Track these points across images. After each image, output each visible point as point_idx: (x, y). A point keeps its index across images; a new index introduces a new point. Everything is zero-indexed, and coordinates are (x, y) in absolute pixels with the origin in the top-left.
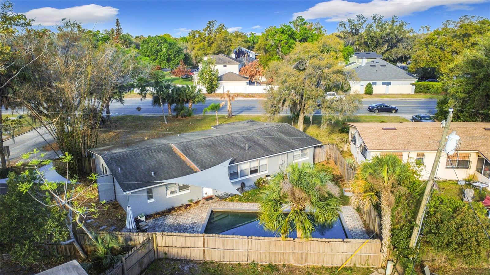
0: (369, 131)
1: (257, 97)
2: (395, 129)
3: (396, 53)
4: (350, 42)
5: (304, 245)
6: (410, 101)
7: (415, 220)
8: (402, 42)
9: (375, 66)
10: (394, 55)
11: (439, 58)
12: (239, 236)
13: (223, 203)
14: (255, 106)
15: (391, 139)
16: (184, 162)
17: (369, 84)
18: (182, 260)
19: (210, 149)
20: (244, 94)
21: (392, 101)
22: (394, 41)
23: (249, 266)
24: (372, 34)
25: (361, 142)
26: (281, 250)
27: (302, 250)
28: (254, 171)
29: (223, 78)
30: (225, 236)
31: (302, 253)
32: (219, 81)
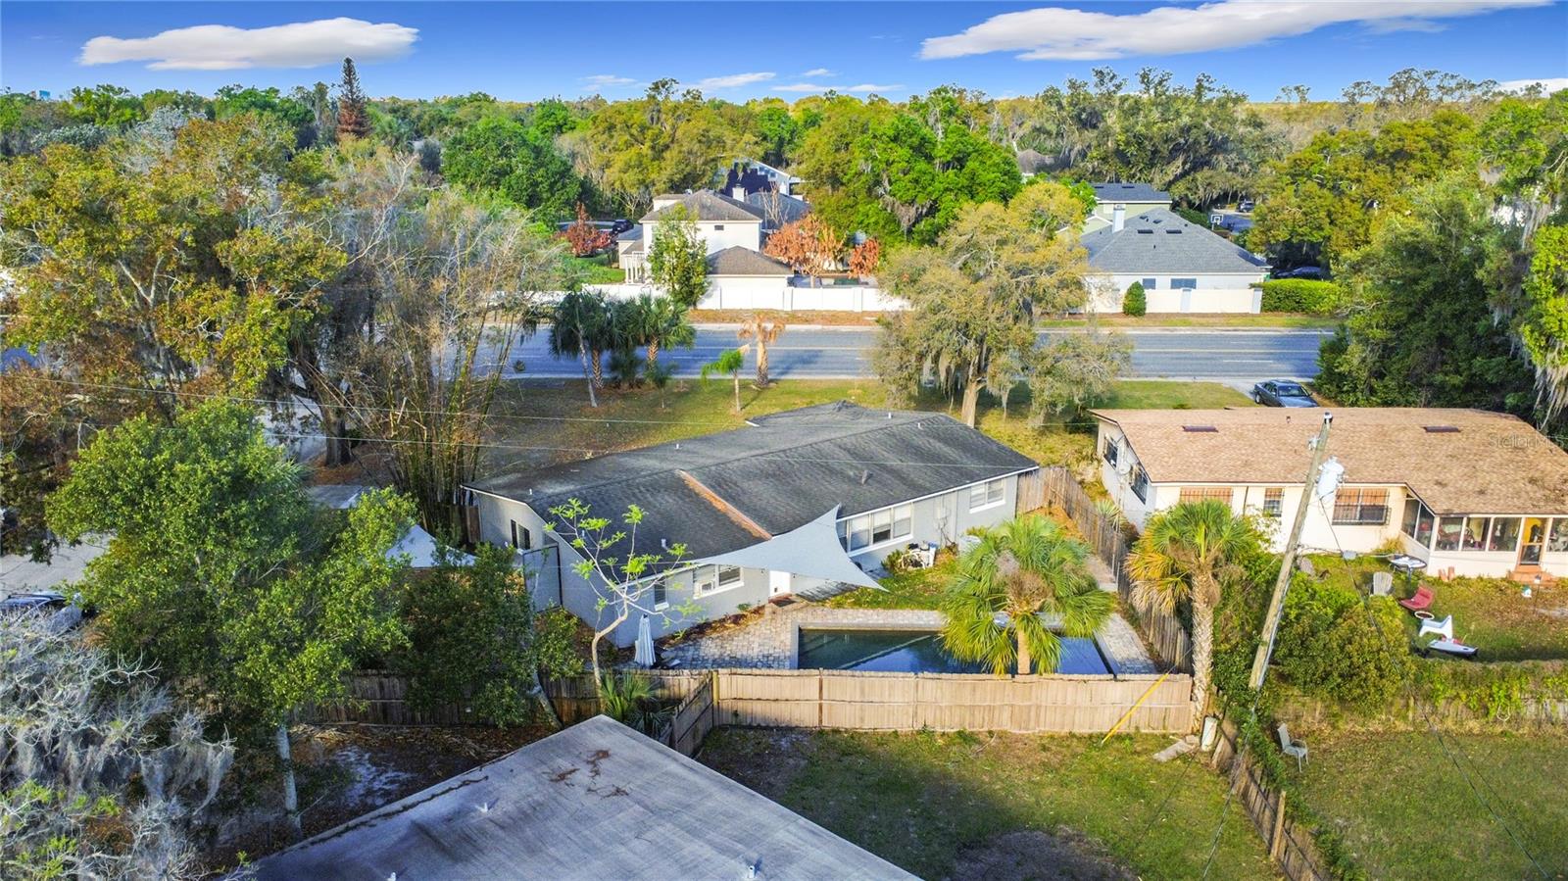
0: (1150, 434)
1: (818, 323)
2: (1214, 430)
3: (1209, 184)
4: (1076, 149)
5: (1034, 689)
6: (1248, 336)
7: (1260, 632)
8: (1226, 151)
9: (1151, 232)
10: (1202, 190)
11: (1329, 215)
12: (896, 674)
13: (819, 612)
14: (821, 351)
15: (1205, 456)
16: (725, 515)
17: (1136, 286)
18: (772, 729)
19: (777, 483)
20: (782, 314)
21: (1200, 336)
22: (1204, 150)
23: (918, 738)
24: (1138, 128)
25: (1131, 460)
26: (985, 701)
27: (1030, 700)
28: (881, 536)
29: (721, 263)
30: (867, 674)
31: (1030, 706)
32: (710, 273)
